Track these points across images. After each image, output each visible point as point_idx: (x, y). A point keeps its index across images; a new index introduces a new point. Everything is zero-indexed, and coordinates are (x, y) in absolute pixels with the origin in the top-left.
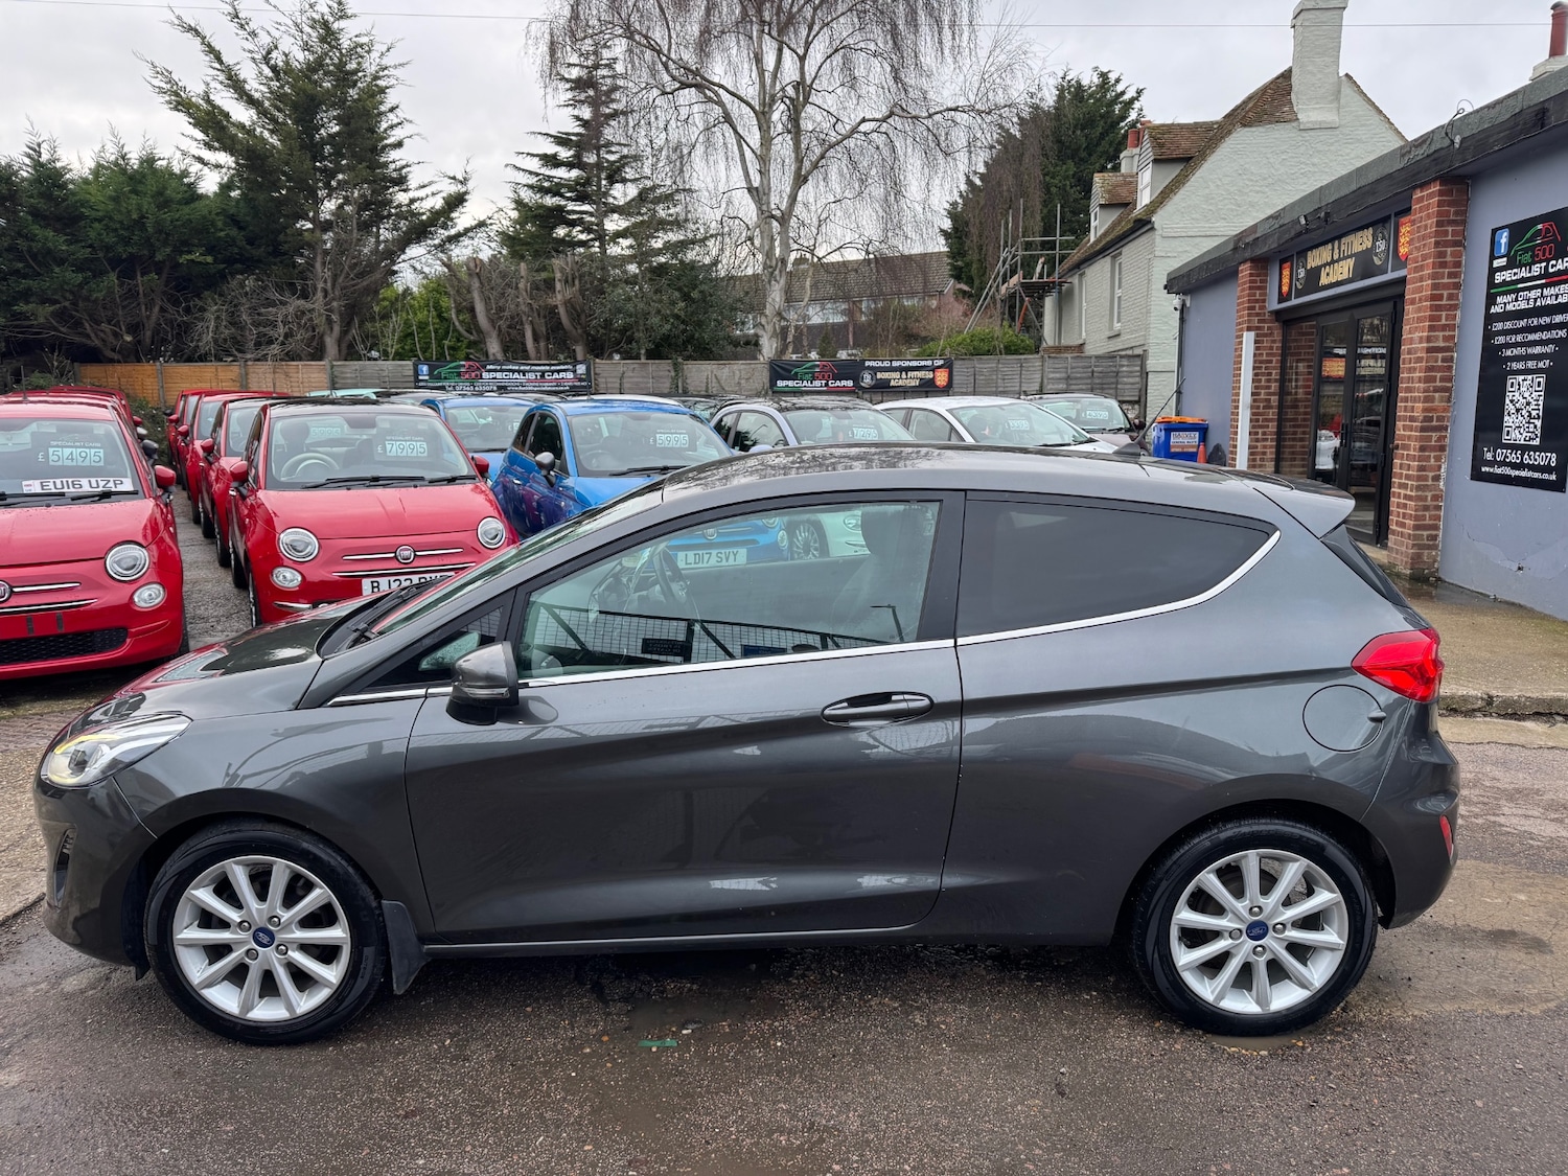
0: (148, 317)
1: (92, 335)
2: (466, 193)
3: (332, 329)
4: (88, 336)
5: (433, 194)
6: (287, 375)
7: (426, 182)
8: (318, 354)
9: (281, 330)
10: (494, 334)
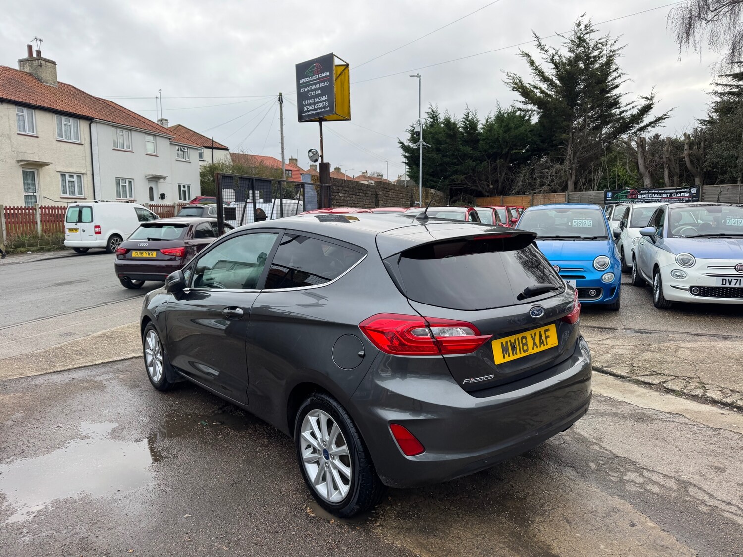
0: (500, 178)
1: (479, 186)
2: (652, 104)
3: (571, 177)
4: (478, 186)
5: (633, 108)
6: (549, 199)
7: (630, 102)
8: (564, 189)
9: (550, 179)
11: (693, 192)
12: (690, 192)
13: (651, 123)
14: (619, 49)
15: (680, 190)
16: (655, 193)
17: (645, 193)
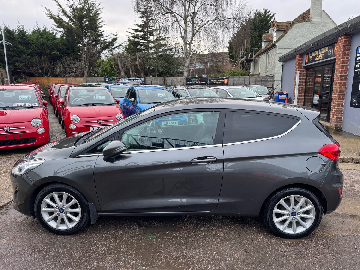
0: (45, 66)
1: (32, 70)
2: (117, 38)
3: (86, 69)
4: (31, 70)
5: (109, 38)
6: (76, 80)
7: (108, 35)
8: (83, 75)
9: (75, 69)
10: (123, 71)
11: (142, 79)
12: (141, 79)
13: (117, 47)
14: (101, 8)
15: (137, 79)
16: (127, 79)
17: (123, 79)
